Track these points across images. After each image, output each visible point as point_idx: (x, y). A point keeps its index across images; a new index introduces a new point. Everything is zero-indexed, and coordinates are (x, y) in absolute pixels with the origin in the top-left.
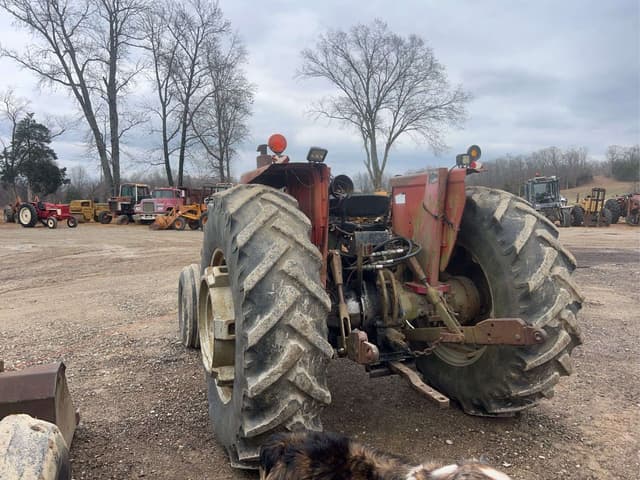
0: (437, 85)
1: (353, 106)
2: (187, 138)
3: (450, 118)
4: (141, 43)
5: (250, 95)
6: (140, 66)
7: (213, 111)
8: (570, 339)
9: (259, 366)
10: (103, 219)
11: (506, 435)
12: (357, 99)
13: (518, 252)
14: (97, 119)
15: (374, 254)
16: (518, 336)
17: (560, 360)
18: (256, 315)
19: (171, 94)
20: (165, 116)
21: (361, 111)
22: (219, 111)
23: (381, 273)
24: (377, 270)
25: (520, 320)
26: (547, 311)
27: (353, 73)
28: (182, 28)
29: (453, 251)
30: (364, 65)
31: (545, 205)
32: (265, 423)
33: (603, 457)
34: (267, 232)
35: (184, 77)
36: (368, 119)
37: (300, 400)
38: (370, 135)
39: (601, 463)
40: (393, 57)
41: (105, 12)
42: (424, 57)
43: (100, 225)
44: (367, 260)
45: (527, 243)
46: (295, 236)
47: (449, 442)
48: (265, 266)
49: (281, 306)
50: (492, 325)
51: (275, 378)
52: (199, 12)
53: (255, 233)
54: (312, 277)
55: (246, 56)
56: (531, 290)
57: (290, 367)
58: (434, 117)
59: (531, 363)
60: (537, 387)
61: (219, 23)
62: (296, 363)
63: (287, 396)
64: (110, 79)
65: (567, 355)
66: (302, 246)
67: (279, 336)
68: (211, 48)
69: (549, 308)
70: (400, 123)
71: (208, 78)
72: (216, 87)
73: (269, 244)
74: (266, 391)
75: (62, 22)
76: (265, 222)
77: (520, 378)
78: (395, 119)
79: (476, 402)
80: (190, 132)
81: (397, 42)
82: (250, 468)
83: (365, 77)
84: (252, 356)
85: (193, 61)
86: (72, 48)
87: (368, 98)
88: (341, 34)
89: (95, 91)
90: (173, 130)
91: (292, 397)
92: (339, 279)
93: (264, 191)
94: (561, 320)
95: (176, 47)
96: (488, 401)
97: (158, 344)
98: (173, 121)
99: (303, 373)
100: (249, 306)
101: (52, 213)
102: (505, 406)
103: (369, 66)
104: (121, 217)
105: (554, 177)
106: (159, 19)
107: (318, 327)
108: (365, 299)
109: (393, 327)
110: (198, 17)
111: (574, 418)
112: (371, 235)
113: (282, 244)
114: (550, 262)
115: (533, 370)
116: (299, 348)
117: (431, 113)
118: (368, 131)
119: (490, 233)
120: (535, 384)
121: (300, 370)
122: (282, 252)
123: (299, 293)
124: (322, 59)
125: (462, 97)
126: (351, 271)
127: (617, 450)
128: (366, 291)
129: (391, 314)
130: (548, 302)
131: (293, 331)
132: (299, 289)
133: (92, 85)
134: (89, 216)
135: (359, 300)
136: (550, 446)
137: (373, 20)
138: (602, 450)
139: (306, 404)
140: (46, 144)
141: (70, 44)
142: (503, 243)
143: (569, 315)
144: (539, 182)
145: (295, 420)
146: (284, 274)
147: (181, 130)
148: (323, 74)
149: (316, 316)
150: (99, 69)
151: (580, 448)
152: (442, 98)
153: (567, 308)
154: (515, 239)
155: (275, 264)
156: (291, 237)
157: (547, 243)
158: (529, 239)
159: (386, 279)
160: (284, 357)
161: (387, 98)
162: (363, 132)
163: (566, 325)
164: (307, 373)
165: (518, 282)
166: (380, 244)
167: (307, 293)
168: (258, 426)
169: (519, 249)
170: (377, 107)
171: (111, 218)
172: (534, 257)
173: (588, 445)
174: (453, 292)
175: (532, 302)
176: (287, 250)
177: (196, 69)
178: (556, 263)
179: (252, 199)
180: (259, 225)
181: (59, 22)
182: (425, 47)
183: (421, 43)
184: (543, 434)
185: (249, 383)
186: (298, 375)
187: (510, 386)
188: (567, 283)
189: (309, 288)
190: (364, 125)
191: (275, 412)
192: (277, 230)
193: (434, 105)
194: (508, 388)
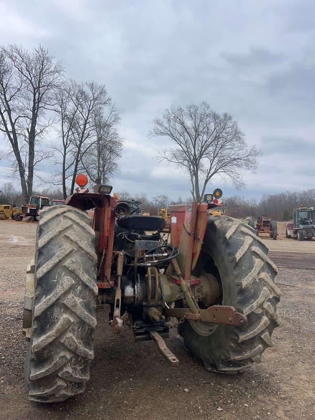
0: (239, 145)
1: (185, 155)
2: (78, 169)
3: (247, 166)
4: (52, 107)
5: (121, 145)
6: (51, 122)
7: (96, 152)
8: (269, 322)
9: (41, 331)
10: (17, 218)
11: (228, 387)
12: (188, 151)
13: (237, 261)
14: (21, 154)
15: (147, 256)
16: (230, 319)
17: (262, 337)
18: (43, 295)
19: (70, 141)
20: (65, 154)
21: (190, 158)
22: (99, 153)
23: (149, 269)
24: (147, 267)
25: (233, 308)
26: (254, 302)
27: (186, 134)
28: (81, 100)
29: (199, 256)
30: (193, 130)
31: (306, 226)
32: (43, 371)
33: (289, 408)
34: (61, 239)
35: (79, 130)
36: (195, 164)
37: (68, 356)
38: (195, 174)
39: (286, 412)
40: (212, 126)
41: (31, 88)
42: (232, 127)
43: (15, 222)
44: (141, 260)
45: (244, 255)
46: (79, 242)
47: (186, 390)
48: (53, 262)
49: (59, 290)
50: (216, 310)
51: (50, 340)
52: (92, 91)
53: (51, 239)
54: (87, 271)
55: (119, 121)
56: (243, 287)
57: (62, 333)
58: (236, 165)
59: (242, 337)
60: (247, 354)
61: (104, 99)
62: (67, 329)
63: (59, 353)
64: (31, 129)
65: (267, 333)
66: (83, 250)
67: (56, 310)
68: (98, 114)
69: (255, 300)
70: (215, 167)
71: (94, 132)
72: (99, 138)
73: (60, 247)
74: (44, 349)
75: (5, 93)
76: (60, 232)
77: (236, 347)
78: (211, 165)
79: (211, 362)
80: (80, 165)
81: (215, 117)
82: (39, 401)
83: (194, 137)
84: (38, 324)
85: (86, 121)
86: (9, 108)
87: (195, 151)
88: (180, 109)
89: (21, 136)
90: (70, 163)
91: (62, 354)
92: (120, 271)
93: (69, 211)
94: (263, 309)
95: (75, 112)
96: (218, 362)
97: (17, 306)
98: (70, 157)
99: (72, 338)
100: (40, 288)
102: (228, 366)
103: (196, 131)
104: (29, 217)
105: (312, 208)
106: (67, 95)
107: (87, 306)
108: (138, 287)
109: (155, 306)
110: (91, 94)
111: (279, 377)
112: (146, 243)
113: (68, 247)
114: (258, 269)
115: (244, 343)
116: (69, 320)
117: (235, 162)
118: (194, 171)
119: (223, 247)
120: (246, 352)
121: (69, 335)
122: (66, 253)
123: (74, 282)
124: (167, 125)
125: (255, 153)
126: (131, 266)
127: (300, 403)
128: (139, 281)
129: (153, 297)
130: (255, 296)
131: (66, 309)
132: (74, 279)
133: (19, 132)
134: (8, 215)
135: (133, 287)
136: (255, 397)
137: (201, 103)
138: (290, 402)
139: (73, 359)
141: (8, 106)
142: (230, 254)
143: (269, 306)
144: (302, 211)
145: (65, 370)
146: (66, 268)
147: (75, 164)
148: (167, 134)
149: (85, 298)
150: (26, 123)
151: (275, 400)
152: (242, 153)
153: (268, 301)
154: (236, 252)
155: (60, 261)
156: (76, 243)
157: (258, 256)
158: (246, 252)
159: (151, 273)
160: (58, 325)
161: (207, 151)
162: (191, 172)
163: (267, 313)
164: (74, 338)
165: (237, 281)
166: (152, 249)
167: (80, 282)
168: (38, 373)
169: (238, 259)
170: (200, 156)
171: (22, 217)
172: (248, 264)
173: (281, 398)
174: (202, 285)
175: (245, 295)
176: (71, 252)
177: (88, 126)
178: (262, 269)
179: (57, 216)
180: (55, 233)
181: (3, 92)
182: (233, 121)
183: (230, 118)
184: (253, 387)
185: (34, 342)
186: (67, 338)
187: (231, 353)
188: (268, 284)
189: (82, 279)
190: (192, 167)
191: (51, 363)
192: (68, 238)
193: (236, 157)
194: (229, 354)
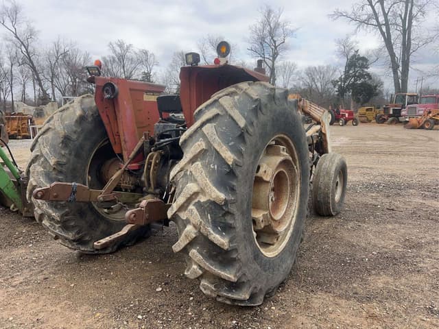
10: (379, 120)
23: (150, 154)
43: (376, 124)
101: (343, 115)
140: (366, 70)
159: (150, 158)
171: (385, 119)
